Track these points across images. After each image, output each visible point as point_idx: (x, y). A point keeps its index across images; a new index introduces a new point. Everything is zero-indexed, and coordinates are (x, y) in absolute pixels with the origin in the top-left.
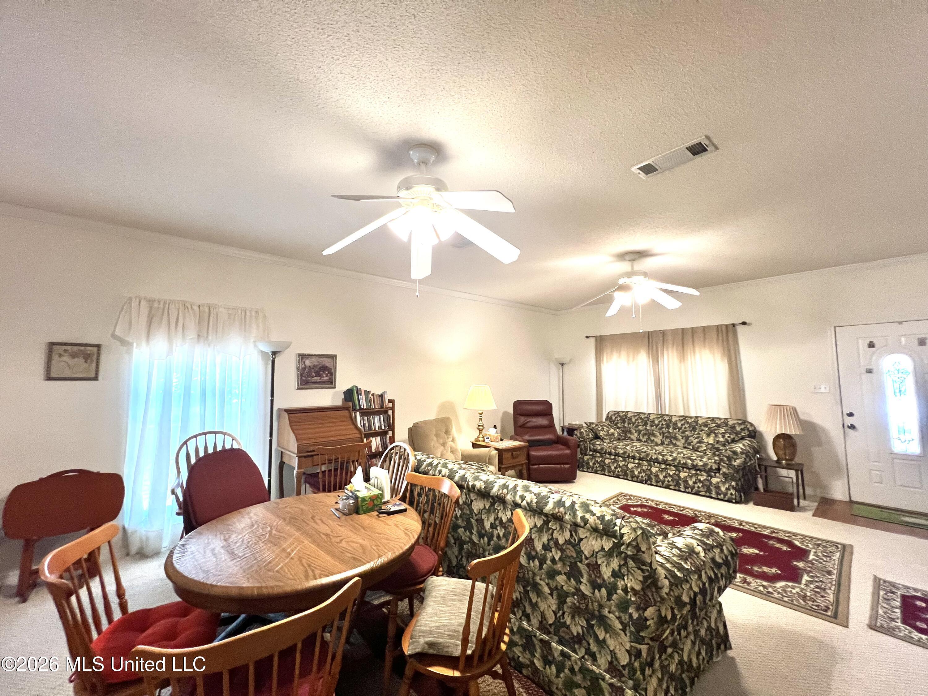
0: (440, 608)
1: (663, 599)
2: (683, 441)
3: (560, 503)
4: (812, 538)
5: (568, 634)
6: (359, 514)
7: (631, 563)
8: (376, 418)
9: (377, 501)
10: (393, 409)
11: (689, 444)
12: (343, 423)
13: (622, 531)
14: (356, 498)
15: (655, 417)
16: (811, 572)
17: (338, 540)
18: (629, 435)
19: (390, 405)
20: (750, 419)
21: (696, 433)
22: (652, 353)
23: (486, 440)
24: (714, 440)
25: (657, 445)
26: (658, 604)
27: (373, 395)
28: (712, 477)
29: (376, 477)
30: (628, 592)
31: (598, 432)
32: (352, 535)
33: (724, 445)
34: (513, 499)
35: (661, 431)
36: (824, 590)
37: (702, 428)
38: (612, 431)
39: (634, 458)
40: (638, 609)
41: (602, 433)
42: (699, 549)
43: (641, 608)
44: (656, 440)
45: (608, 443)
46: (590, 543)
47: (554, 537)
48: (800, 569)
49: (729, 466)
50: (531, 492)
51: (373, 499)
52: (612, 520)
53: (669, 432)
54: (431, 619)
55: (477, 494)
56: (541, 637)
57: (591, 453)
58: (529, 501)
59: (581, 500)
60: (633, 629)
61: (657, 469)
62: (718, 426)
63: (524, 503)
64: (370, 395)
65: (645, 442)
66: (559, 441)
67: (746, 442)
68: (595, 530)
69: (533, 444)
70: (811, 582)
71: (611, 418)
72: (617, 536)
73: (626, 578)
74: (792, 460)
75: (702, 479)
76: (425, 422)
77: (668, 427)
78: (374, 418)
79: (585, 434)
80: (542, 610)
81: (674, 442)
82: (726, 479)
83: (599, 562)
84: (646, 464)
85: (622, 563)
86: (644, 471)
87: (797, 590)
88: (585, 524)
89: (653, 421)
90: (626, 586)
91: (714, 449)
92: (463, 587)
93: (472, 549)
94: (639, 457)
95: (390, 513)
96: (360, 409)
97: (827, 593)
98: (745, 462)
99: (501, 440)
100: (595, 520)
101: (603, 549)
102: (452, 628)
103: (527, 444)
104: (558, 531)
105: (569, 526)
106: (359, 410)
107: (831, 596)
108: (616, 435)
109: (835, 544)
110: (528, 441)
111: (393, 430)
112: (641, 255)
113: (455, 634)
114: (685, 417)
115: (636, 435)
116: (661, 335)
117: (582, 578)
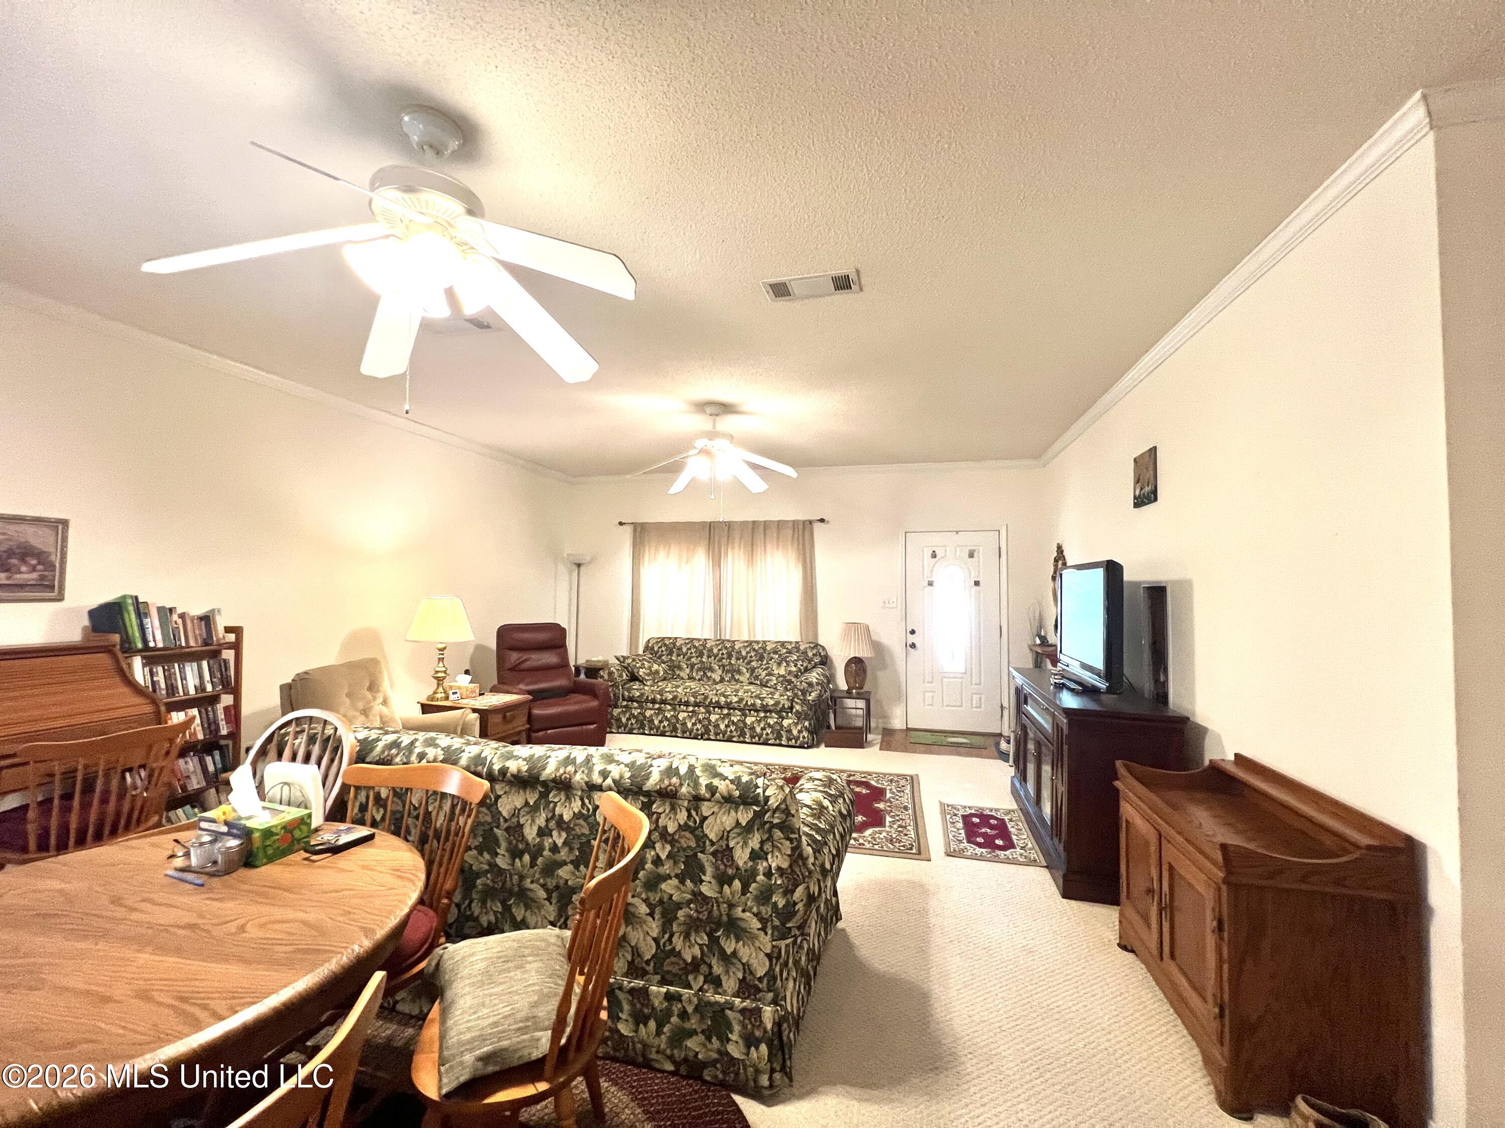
0: (486, 992)
1: (810, 872)
2: (748, 675)
3: (671, 771)
4: (885, 775)
5: (678, 964)
6: (256, 867)
7: (778, 834)
8: (191, 670)
9: (300, 830)
10: (237, 647)
11: (757, 678)
12: (96, 683)
13: (767, 794)
14: (246, 834)
15: (713, 643)
16: (891, 811)
17: (232, 927)
18: (678, 672)
19: (232, 637)
20: (821, 642)
21: (765, 662)
22: (713, 551)
23: (452, 697)
24: (786, 670)
25: (717, 683)
26: (807, 880)
27: (182, 616)
28: (783, 718)
29: (286, 783)
30: (773, 874)
31: (635, 670)
32: (264, 909)
33: (796, 676)
34: (587, 779)
35: (720, 664)
36: (905, 827)
37: (772, 655)
38: (655, 667)
39: (687, 704)
40: (785, 894)
41: (642, 672)
42: (826, 803)
43: (788, 891)
44: (713, 676)
45: (651, 686)
46: (718, 821)
47: (660, 825)
48: (882, 811)
49: (804, 702)
50: (618, 763)
51: (289, 828)
52: (752, 780)
53: (730, 664)
54: (476, 1016)
55: (510, 783)
56: (632, 984)
57: (625, 703)
58: (617, 777)
59: (701, 762)
60: (777, 922)
61: (718, 716)
62: (790, 652)
63: (609, 781)
64: (175, 617)
65: (699, 680)
66: (577, 689)
67: (819, 670)
68: (728, 799)
69: (539, 696)
70: (893, 822)
71: (652, 648)
72: (759, 802)
73: (769, 856)
74: (862, 688)
75: (772, 723)
76: (324, 670)
77: (730, 656)
78: (182, 671)
79: (616, 675)
80: (633, 944)
81: (737, 677)
82: (799, 718)
83: (731, 845)
84: (704, 711)
85: (766, 836)
86: (700, 722)
87: (884, 834)
88: (713, 795)
89: (711, 650)
90: (770, 866)
91: (786, 682)
92: (515, 945)
93: (494, 882)
94: (695, 702)
95: (336, 850)
96: (146, 648)
97: (908, 830)
98: (820, 696)
99: (480, 695)
100: (727, 786)
101: (738, 824)
102: (519, 1016)
103: (530, 697)
104: (667, 815)
105: (686, 804)
106: (140, 651)
107: (912, 832)
108: (662, 673)
109: (904, 777)
110: (529, 692)
111: (236, 691)
112: (726, 408)
113: (530, 1024)
114: (750, 643)
115: (688, 671)
116: (726, 529)
117: (704, 874)
